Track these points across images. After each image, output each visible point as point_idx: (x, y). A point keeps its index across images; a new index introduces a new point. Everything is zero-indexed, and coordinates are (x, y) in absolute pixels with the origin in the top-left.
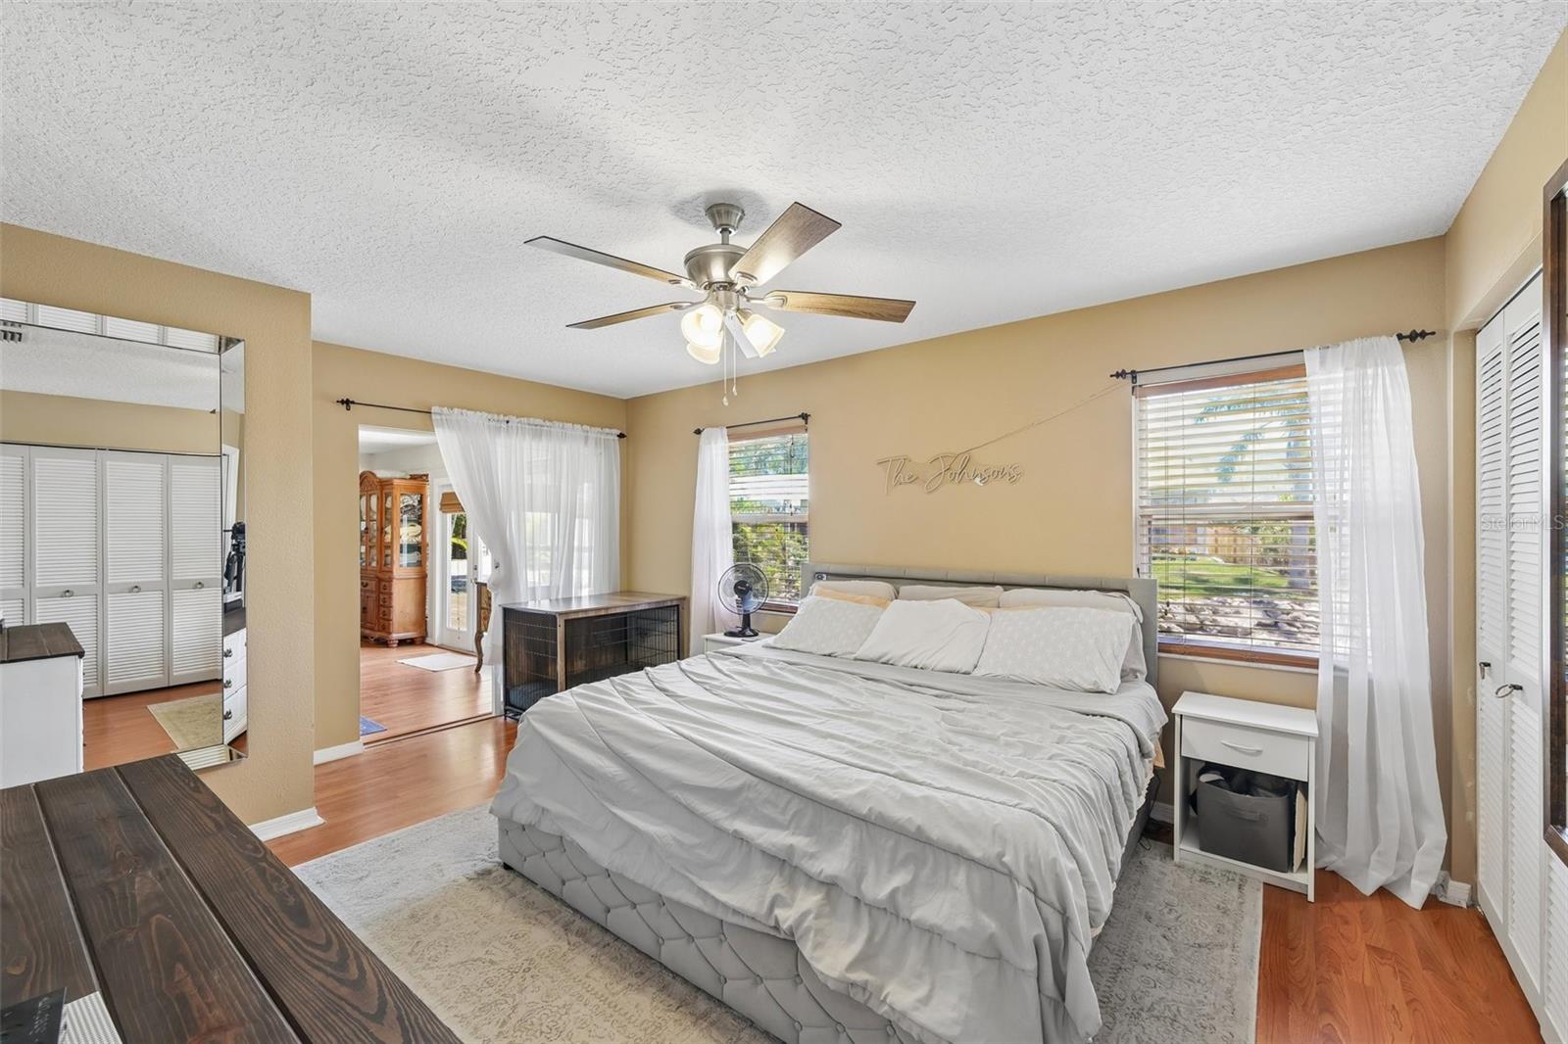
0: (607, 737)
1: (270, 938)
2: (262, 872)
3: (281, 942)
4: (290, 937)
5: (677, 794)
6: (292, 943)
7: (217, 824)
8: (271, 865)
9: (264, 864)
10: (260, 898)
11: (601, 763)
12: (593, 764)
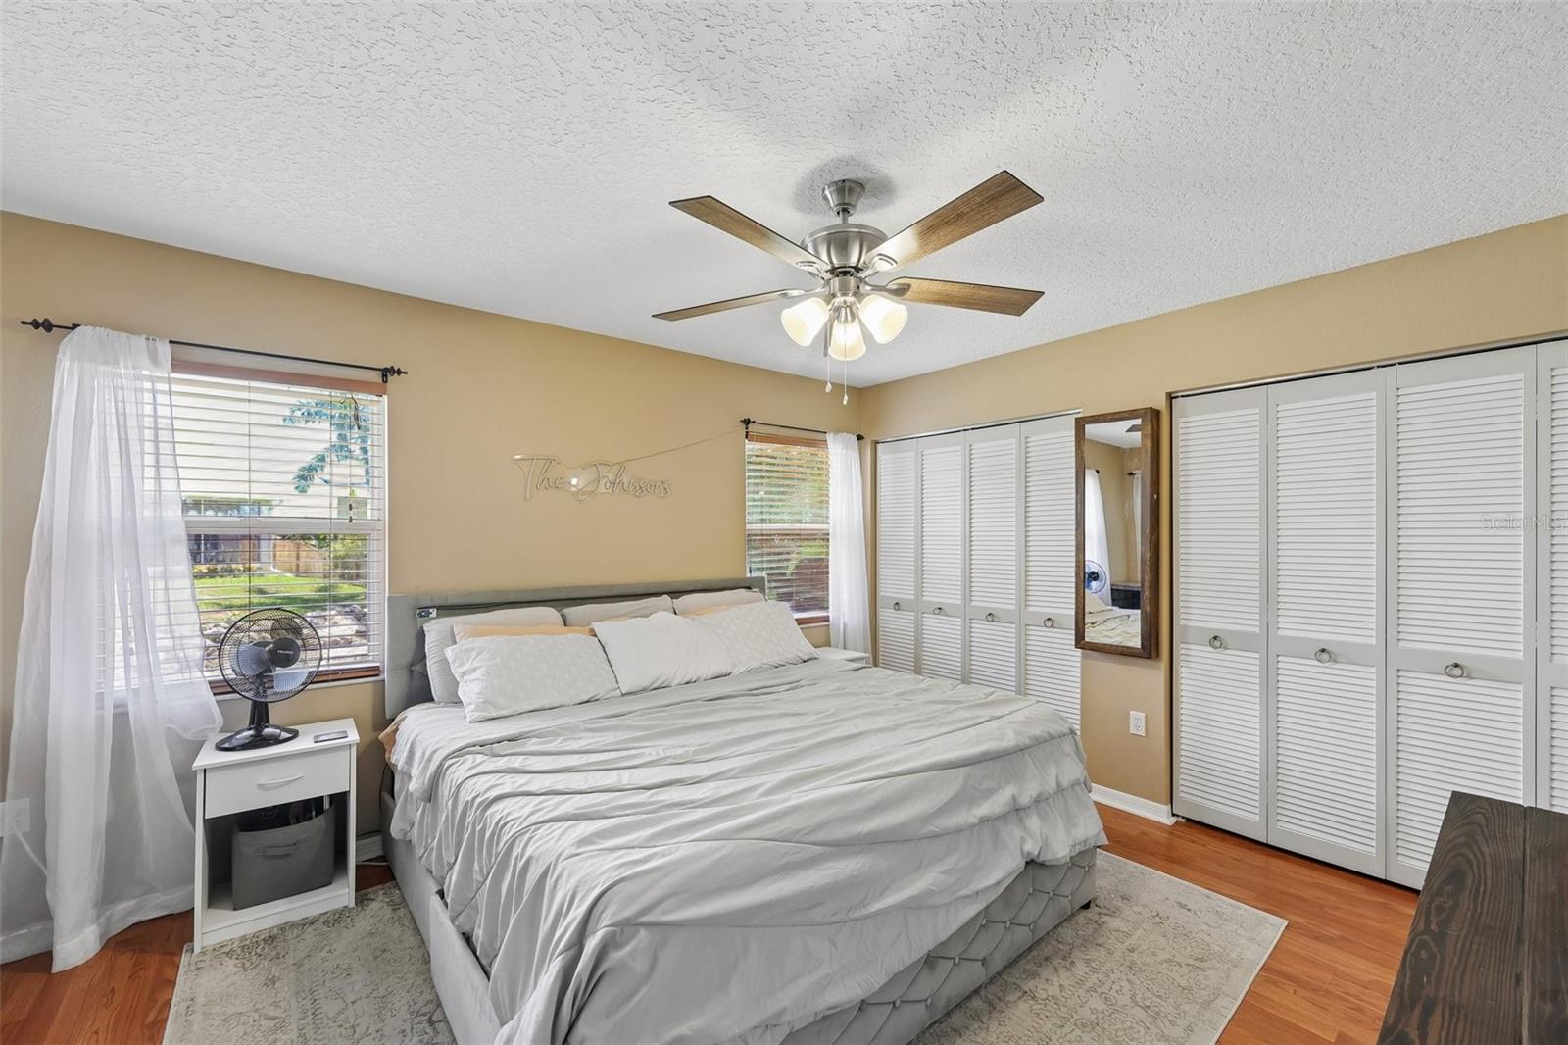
0: (814, 838)
1: (1494, 881)
2: (1444, 924)
3: (1489, 874)
4: (1479, 874)
5: (931, 828)
6: (1482, 870)
7: (1427, 1012)
8: (1428, 923)
9: (1433, 927)
10: (1471, 906)
11: (830, 872)
12: (829, 880)
